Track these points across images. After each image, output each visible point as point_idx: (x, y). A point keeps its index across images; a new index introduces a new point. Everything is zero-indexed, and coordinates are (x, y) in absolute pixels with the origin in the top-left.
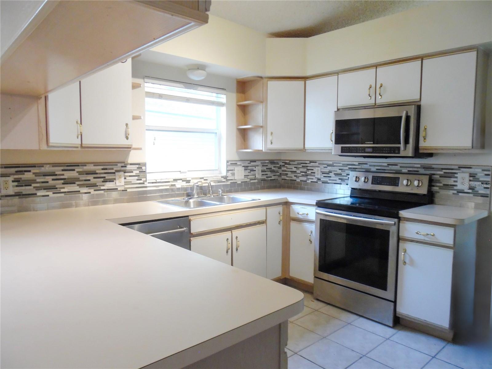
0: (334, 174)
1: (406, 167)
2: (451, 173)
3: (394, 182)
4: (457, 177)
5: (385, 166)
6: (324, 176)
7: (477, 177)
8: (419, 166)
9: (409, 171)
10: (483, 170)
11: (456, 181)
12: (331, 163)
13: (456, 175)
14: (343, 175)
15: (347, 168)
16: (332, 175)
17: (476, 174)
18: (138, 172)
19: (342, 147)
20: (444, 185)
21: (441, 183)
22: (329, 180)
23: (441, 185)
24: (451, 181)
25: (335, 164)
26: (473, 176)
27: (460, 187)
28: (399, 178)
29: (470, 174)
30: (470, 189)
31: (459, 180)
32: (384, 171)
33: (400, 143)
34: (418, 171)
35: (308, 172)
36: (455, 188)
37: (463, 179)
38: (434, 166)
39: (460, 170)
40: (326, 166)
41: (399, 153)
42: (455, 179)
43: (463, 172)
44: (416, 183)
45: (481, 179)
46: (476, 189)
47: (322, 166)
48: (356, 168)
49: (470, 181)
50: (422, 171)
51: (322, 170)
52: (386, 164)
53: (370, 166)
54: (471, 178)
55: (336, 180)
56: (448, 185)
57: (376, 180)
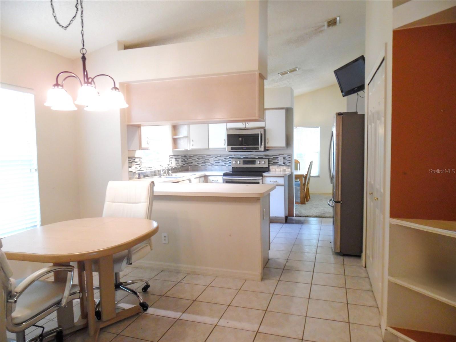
0: (222, 161)
1: (257, 156)
2: (276, 157)
3: (253, 162)
4: (278, 159)
5: (248, 156)
6: (216, 163)
7: (286, 158)
8: (263, 155)
9: (259, 157)
10: (288, 156)
11: (278, 161)
12: (219, 155)
13: (278, 158)
14: (226, 161)
15: (228, 158)
16: (220, 161)
17: (285, 157)
18: (139, 162)
19: (231, 147)
20: (274, 163)
21: (272, 162)
22: (219, 164)
23: (273, 163)
24: (276, 161)
25: (221, 156)
26: (284, 158)
27: (280, 163)
28: (255, 161)
29: (283, 157)
30: (284, 164)
31: (279, 160)
32: (247, 158)
33: (259, 145)
35: (206, 161)
36: (278, 163)
37: (281, 159)
38: (269, 155)
39: (279, 156)
40: (216, 157)
41: (258, 149)
42: (278, 160)
43: (281, 157)
44: (263, 162)
45: (287, 159)
46: (286, 163)
47: (214, 157)
48: (233, 157)
49: (283, 160)
50: (264, 157)
51: (214, 159)
52: (248, 155)
53: (240, 156)
54: (284, 159)
55: (222, 164)
56: (275, 163)
57: (245, 162)
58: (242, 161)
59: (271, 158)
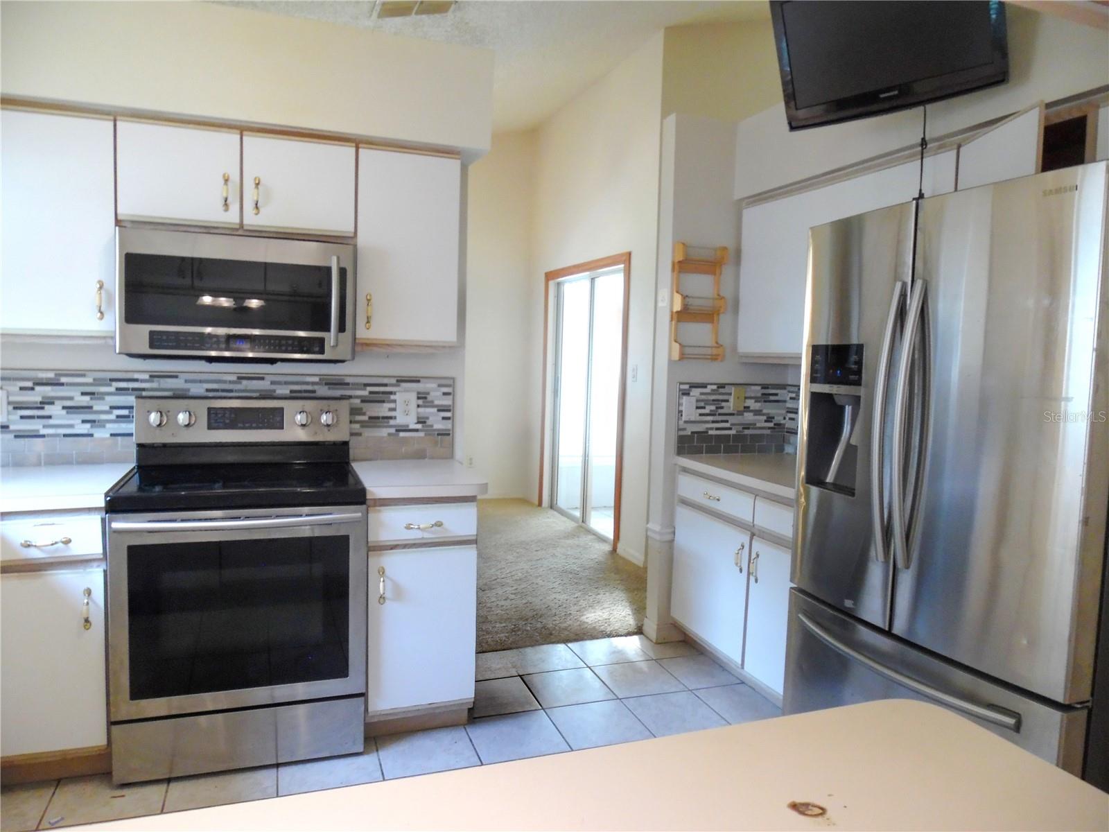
0: (64, 408)
1: (286, 383)
2: (384, 393)
3: (274, 419)
4: (395, 401)
5: (230, 382)
6: (22, 417)
7: (430, 398)
8: (316, 379)
9: (292, 391)
10: (440, 386)
11: (394, 410)
12: (48, 375)
13: (392, 397)
14: (95, 408)
15: (112, 389)
16: (55, 410)
17: (428, 393)
19: (152, 333)
20: (370, 418)
21: (364, 414)
22: (44, 427)
23: (365, 418)
24: (382, 410)
25: (63, 380)
26: (422, 396)
27: (401, 419)
28: (282, 410)
29: (418, 393)
30: (418, 422)
31: (400, 406)
32: (226, 394)
33: (327, 331)
34: (314, 392)
36: (392, 422)
37: (407, 403)
38: (348, 380)
39: (399, 386)
40: (29, 384)
41: (322, 352)
42: (392, 405)
43: (406, 391)
44: (325, 418)
45: (437, 402)
46: (429, 422)
47: (12, 387)
48: (144, 390)
49: (418, 406)
50: (323, 391)
51: (12, 399)
52: (234, 378)
54: (420, 402)
55: (71, 426)
56: (378, 418)
57: (217, 419)
58: (202, 408)
59: (357, 397)
